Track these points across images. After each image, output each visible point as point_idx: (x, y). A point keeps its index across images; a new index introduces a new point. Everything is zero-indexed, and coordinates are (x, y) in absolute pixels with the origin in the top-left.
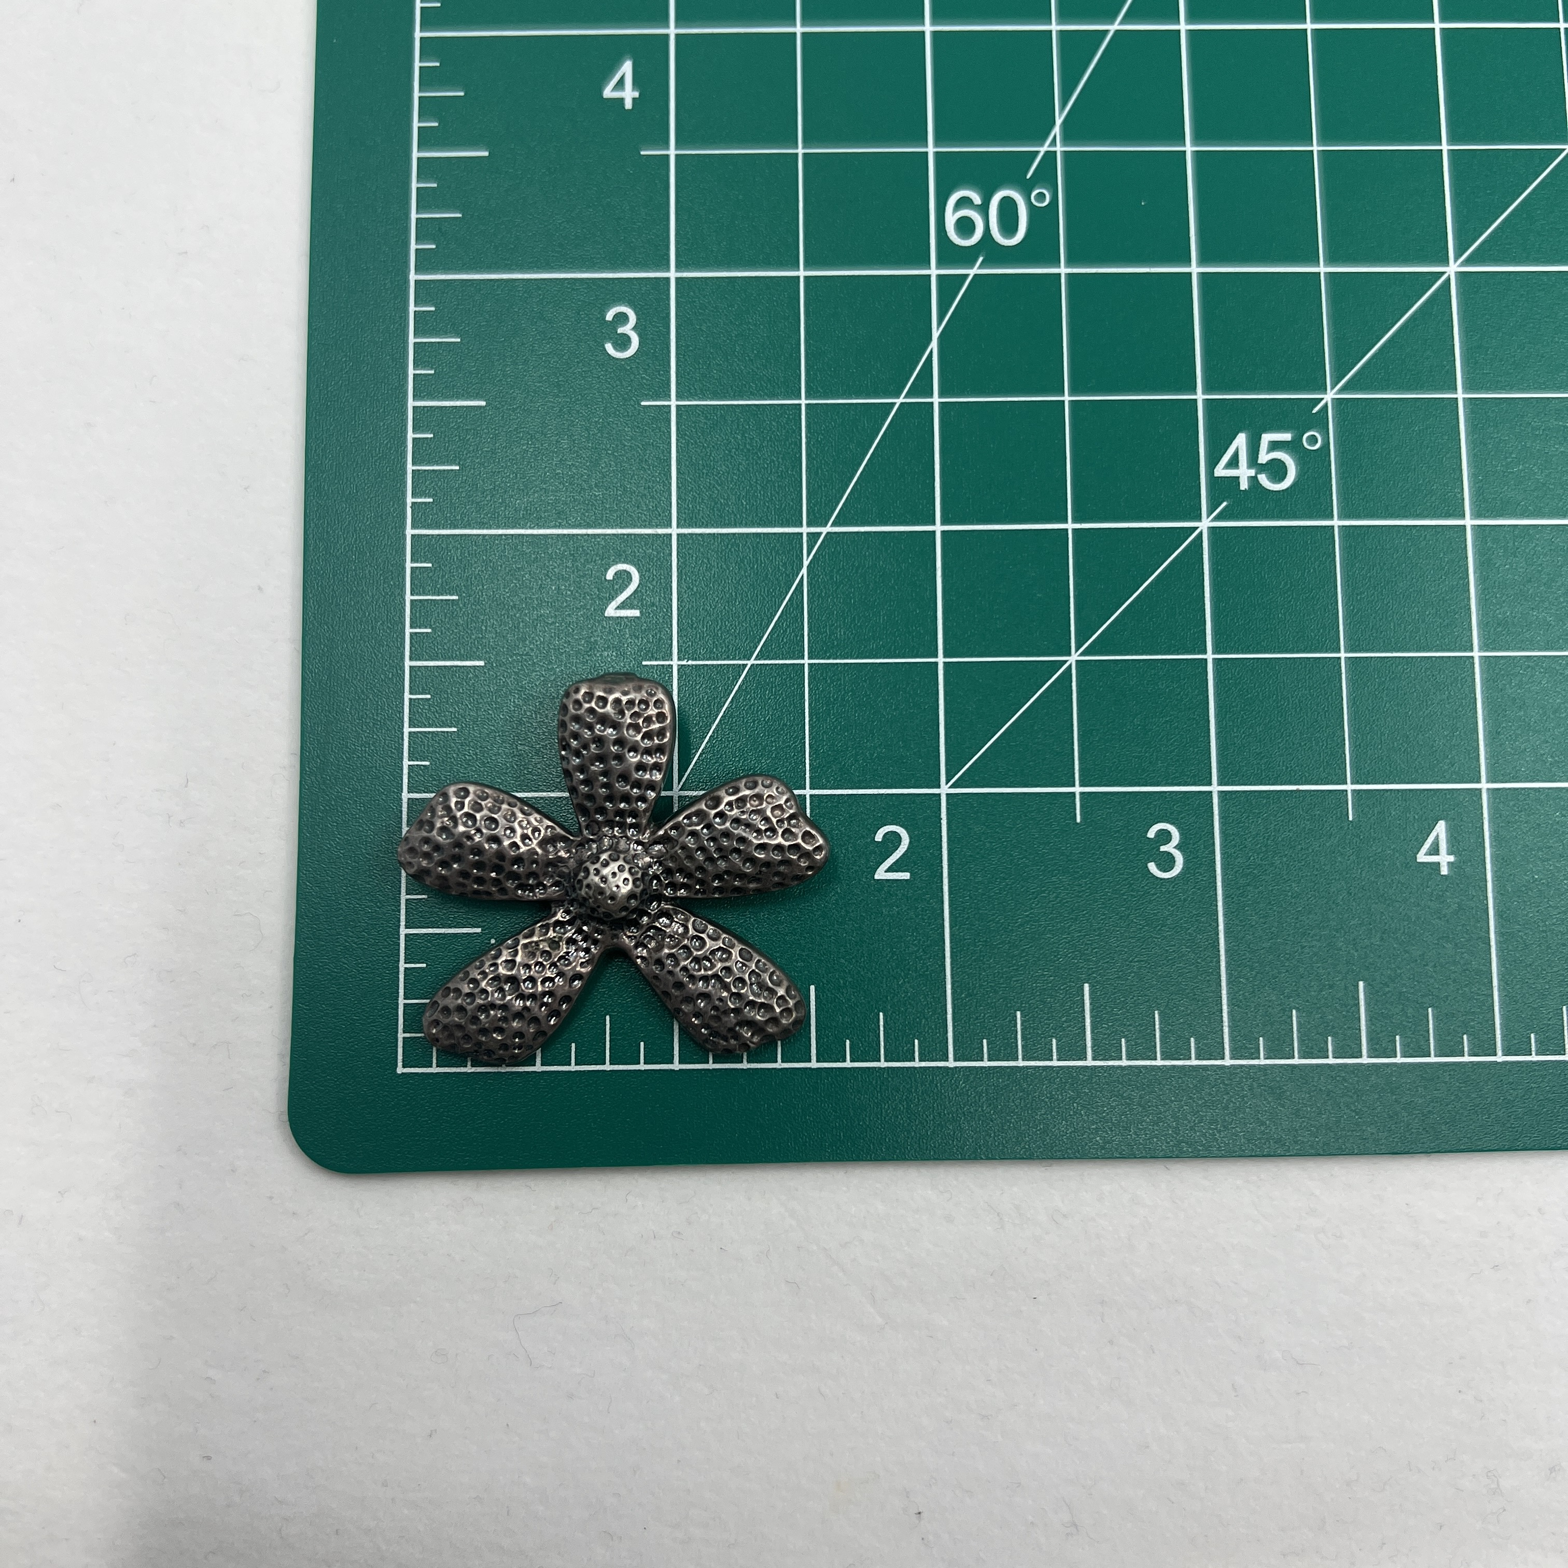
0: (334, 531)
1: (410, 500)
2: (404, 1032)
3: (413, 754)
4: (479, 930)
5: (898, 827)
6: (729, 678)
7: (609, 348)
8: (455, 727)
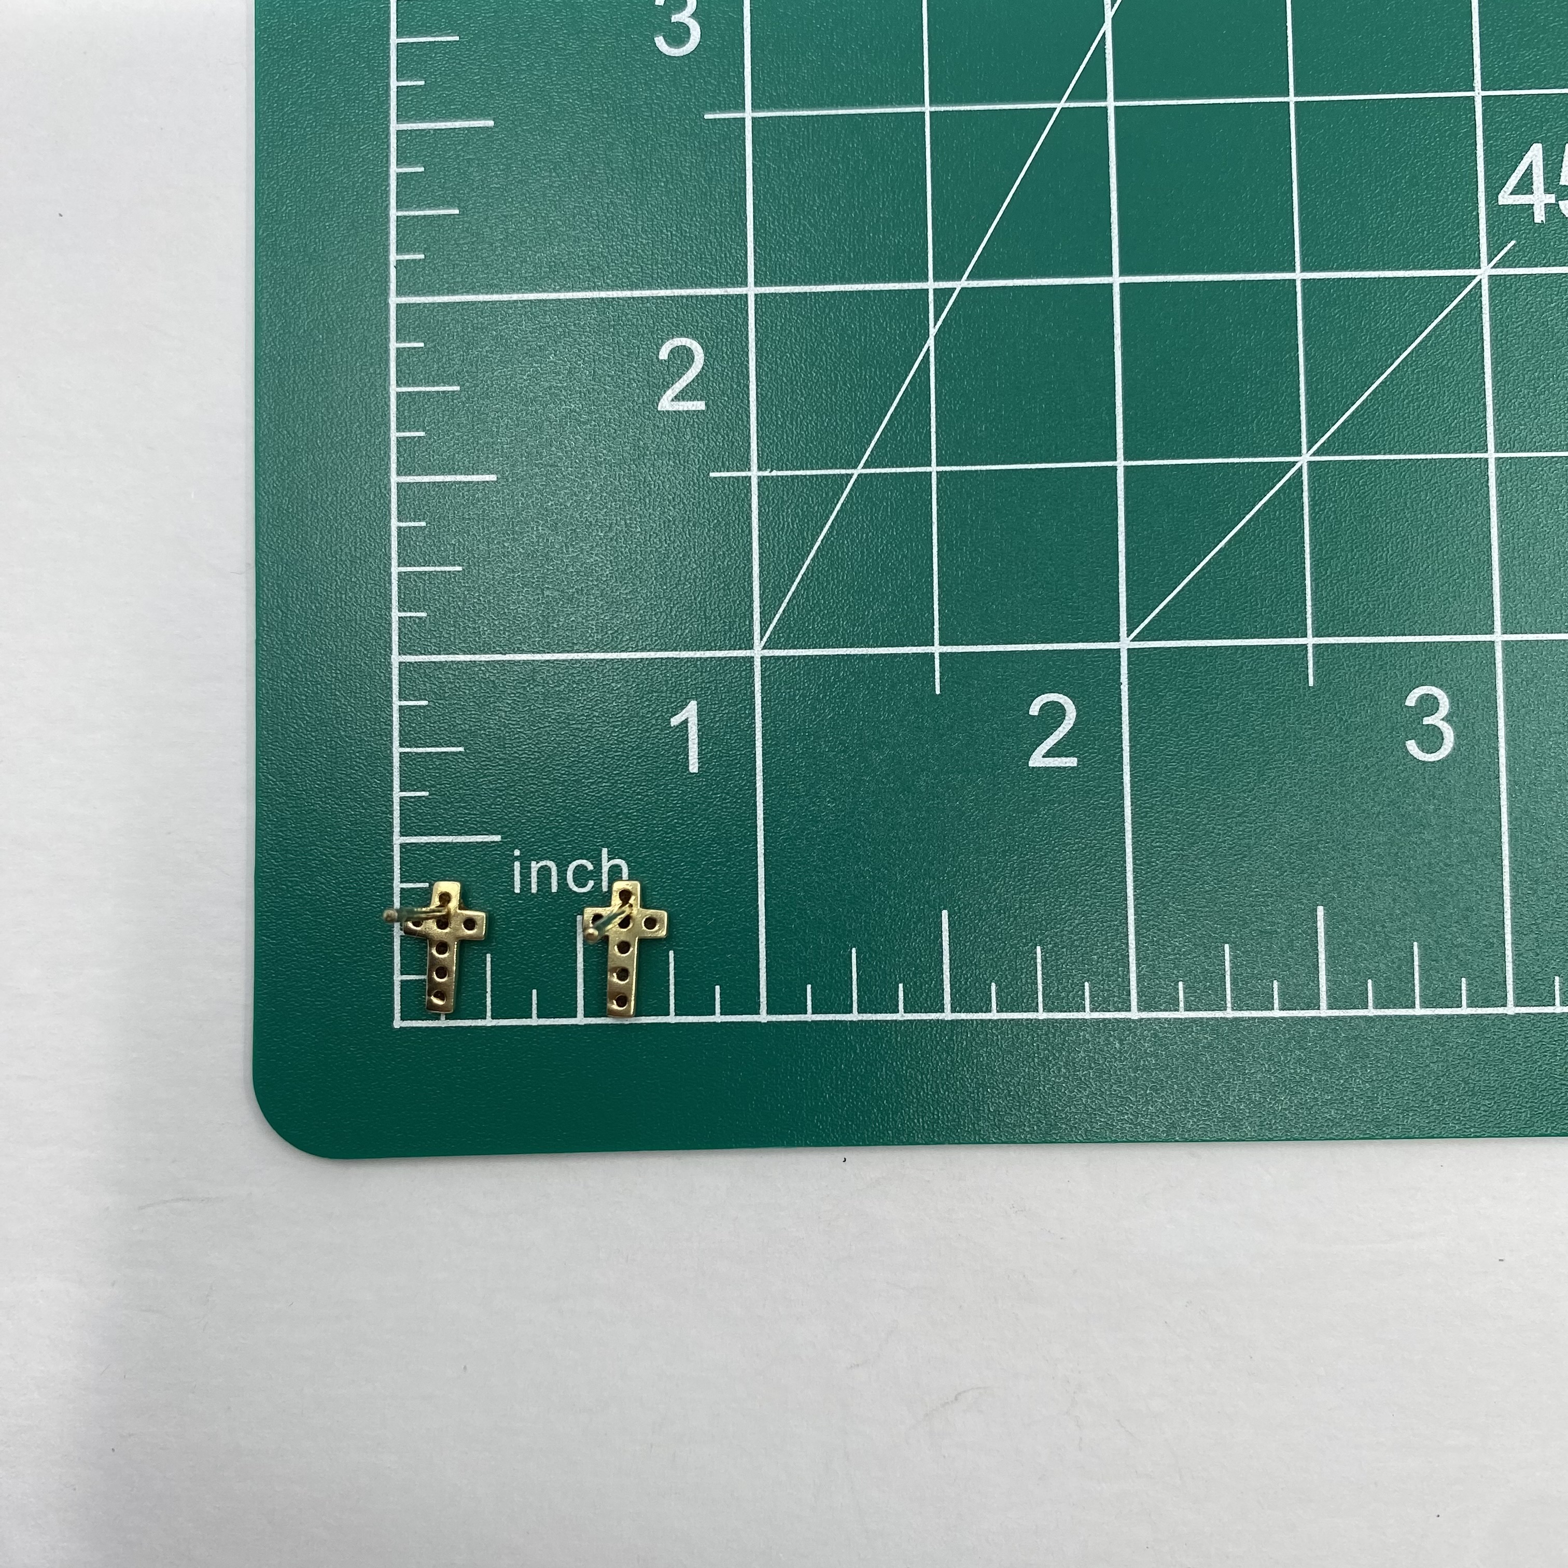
0: (294, 303)
1: (393, 257)
2: (402, 974)
3: (405, 603)
4: (498, 838)
5: (1061, 696)
6: (827, 494)
7: (660, 42)
8: (459, 565)
